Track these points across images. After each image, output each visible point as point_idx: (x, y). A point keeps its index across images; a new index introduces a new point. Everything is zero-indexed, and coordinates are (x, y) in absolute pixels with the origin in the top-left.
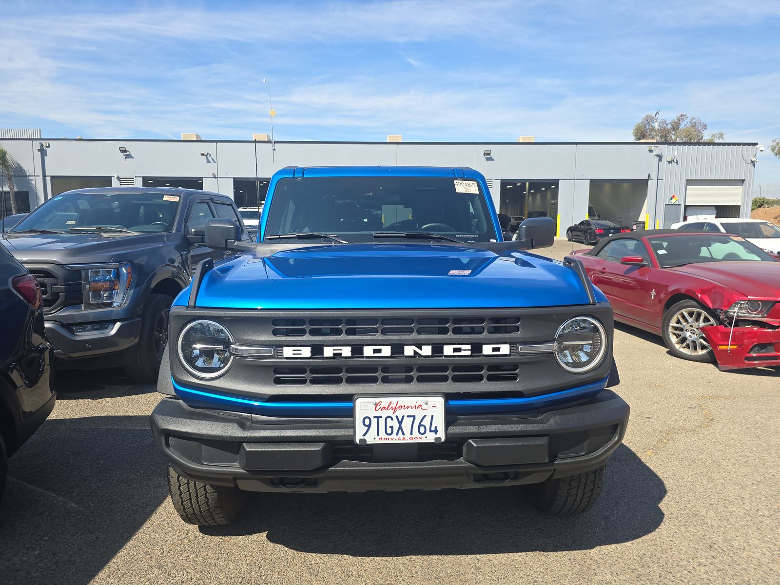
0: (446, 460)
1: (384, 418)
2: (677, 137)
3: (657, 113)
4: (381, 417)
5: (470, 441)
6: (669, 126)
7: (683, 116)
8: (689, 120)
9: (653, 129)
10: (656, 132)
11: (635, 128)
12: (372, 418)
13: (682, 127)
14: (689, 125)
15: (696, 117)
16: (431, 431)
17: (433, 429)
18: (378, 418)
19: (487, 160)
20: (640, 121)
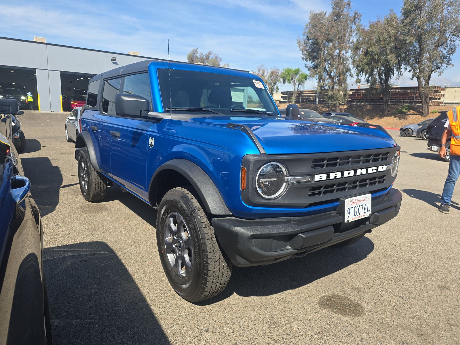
0: (363, 225)
1: (354, 208)
2: (208, 63)
3: (197, 48)
4: (353, 207)
5: (375, 213)
6: (204, 57)
7: (210, 52)
8: (213, 55)
9: (197, 57)
10: (198, 59)
11: (188, 55)
12: (350, 208)
13: (210, 58)
14: (214, 58)
15: (216, 54)
16: (368, 211)
17: (368, 210)
18: (352, 208)
19: (113, 64)
20: (190, 52)
